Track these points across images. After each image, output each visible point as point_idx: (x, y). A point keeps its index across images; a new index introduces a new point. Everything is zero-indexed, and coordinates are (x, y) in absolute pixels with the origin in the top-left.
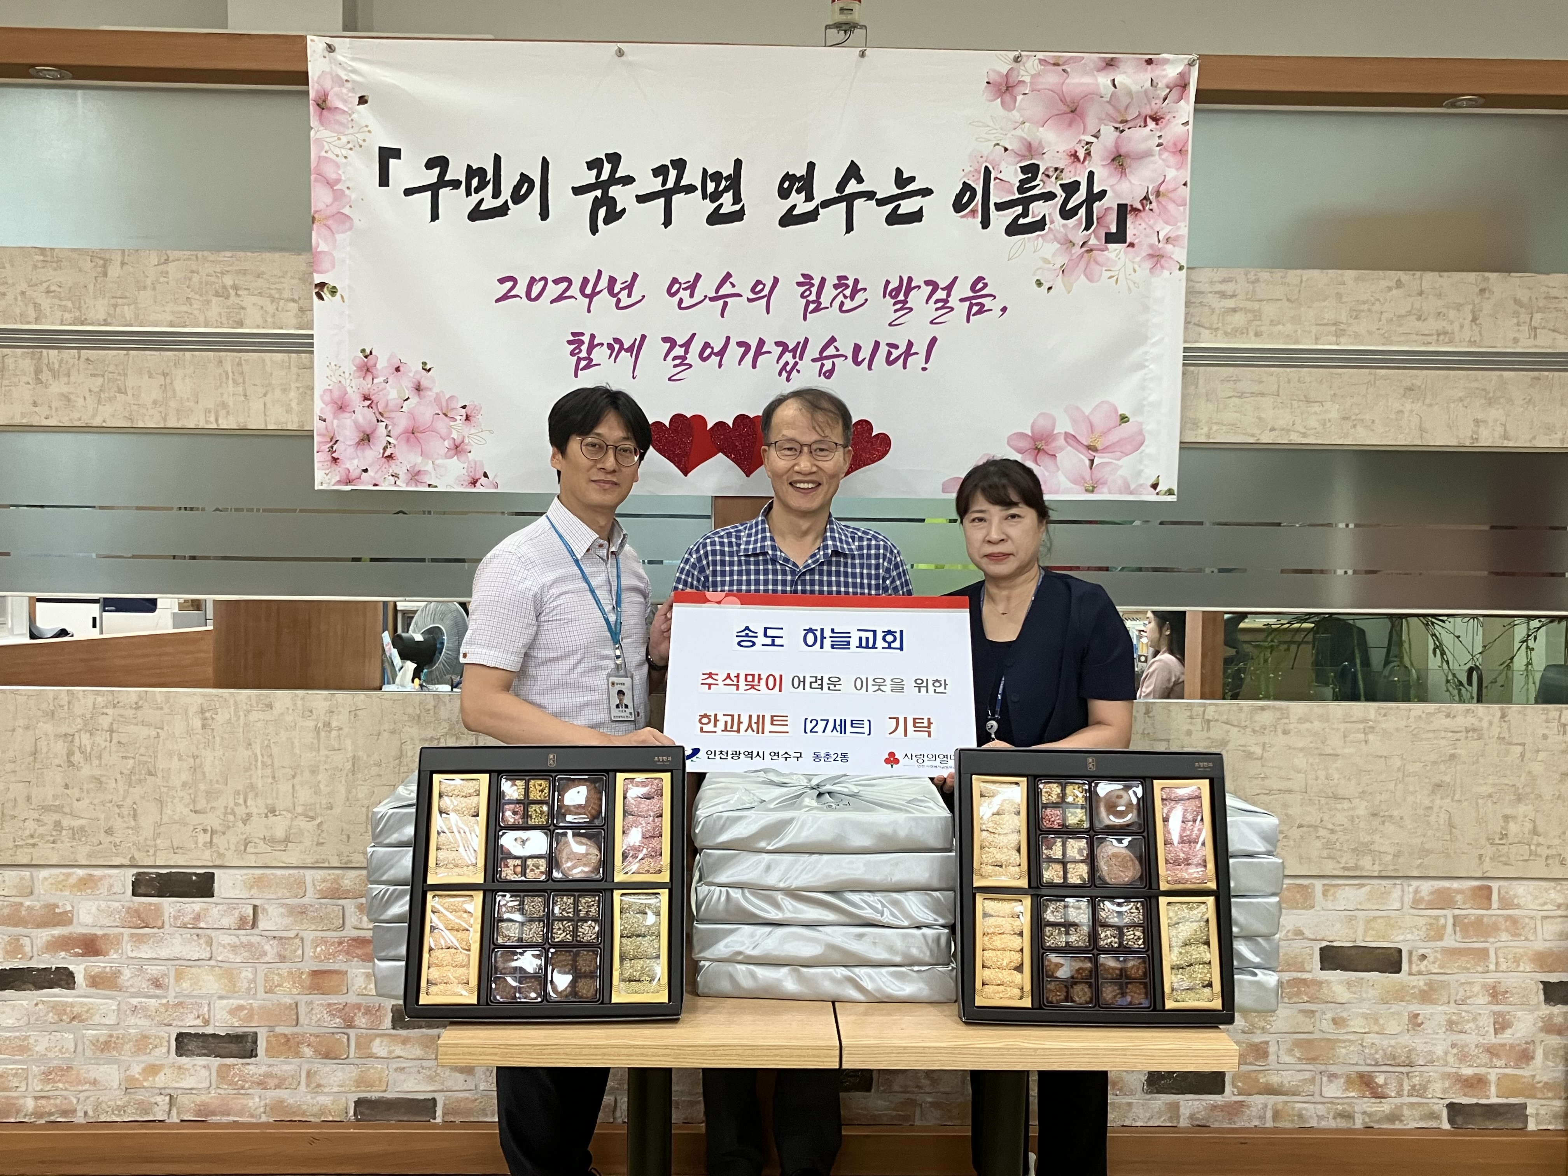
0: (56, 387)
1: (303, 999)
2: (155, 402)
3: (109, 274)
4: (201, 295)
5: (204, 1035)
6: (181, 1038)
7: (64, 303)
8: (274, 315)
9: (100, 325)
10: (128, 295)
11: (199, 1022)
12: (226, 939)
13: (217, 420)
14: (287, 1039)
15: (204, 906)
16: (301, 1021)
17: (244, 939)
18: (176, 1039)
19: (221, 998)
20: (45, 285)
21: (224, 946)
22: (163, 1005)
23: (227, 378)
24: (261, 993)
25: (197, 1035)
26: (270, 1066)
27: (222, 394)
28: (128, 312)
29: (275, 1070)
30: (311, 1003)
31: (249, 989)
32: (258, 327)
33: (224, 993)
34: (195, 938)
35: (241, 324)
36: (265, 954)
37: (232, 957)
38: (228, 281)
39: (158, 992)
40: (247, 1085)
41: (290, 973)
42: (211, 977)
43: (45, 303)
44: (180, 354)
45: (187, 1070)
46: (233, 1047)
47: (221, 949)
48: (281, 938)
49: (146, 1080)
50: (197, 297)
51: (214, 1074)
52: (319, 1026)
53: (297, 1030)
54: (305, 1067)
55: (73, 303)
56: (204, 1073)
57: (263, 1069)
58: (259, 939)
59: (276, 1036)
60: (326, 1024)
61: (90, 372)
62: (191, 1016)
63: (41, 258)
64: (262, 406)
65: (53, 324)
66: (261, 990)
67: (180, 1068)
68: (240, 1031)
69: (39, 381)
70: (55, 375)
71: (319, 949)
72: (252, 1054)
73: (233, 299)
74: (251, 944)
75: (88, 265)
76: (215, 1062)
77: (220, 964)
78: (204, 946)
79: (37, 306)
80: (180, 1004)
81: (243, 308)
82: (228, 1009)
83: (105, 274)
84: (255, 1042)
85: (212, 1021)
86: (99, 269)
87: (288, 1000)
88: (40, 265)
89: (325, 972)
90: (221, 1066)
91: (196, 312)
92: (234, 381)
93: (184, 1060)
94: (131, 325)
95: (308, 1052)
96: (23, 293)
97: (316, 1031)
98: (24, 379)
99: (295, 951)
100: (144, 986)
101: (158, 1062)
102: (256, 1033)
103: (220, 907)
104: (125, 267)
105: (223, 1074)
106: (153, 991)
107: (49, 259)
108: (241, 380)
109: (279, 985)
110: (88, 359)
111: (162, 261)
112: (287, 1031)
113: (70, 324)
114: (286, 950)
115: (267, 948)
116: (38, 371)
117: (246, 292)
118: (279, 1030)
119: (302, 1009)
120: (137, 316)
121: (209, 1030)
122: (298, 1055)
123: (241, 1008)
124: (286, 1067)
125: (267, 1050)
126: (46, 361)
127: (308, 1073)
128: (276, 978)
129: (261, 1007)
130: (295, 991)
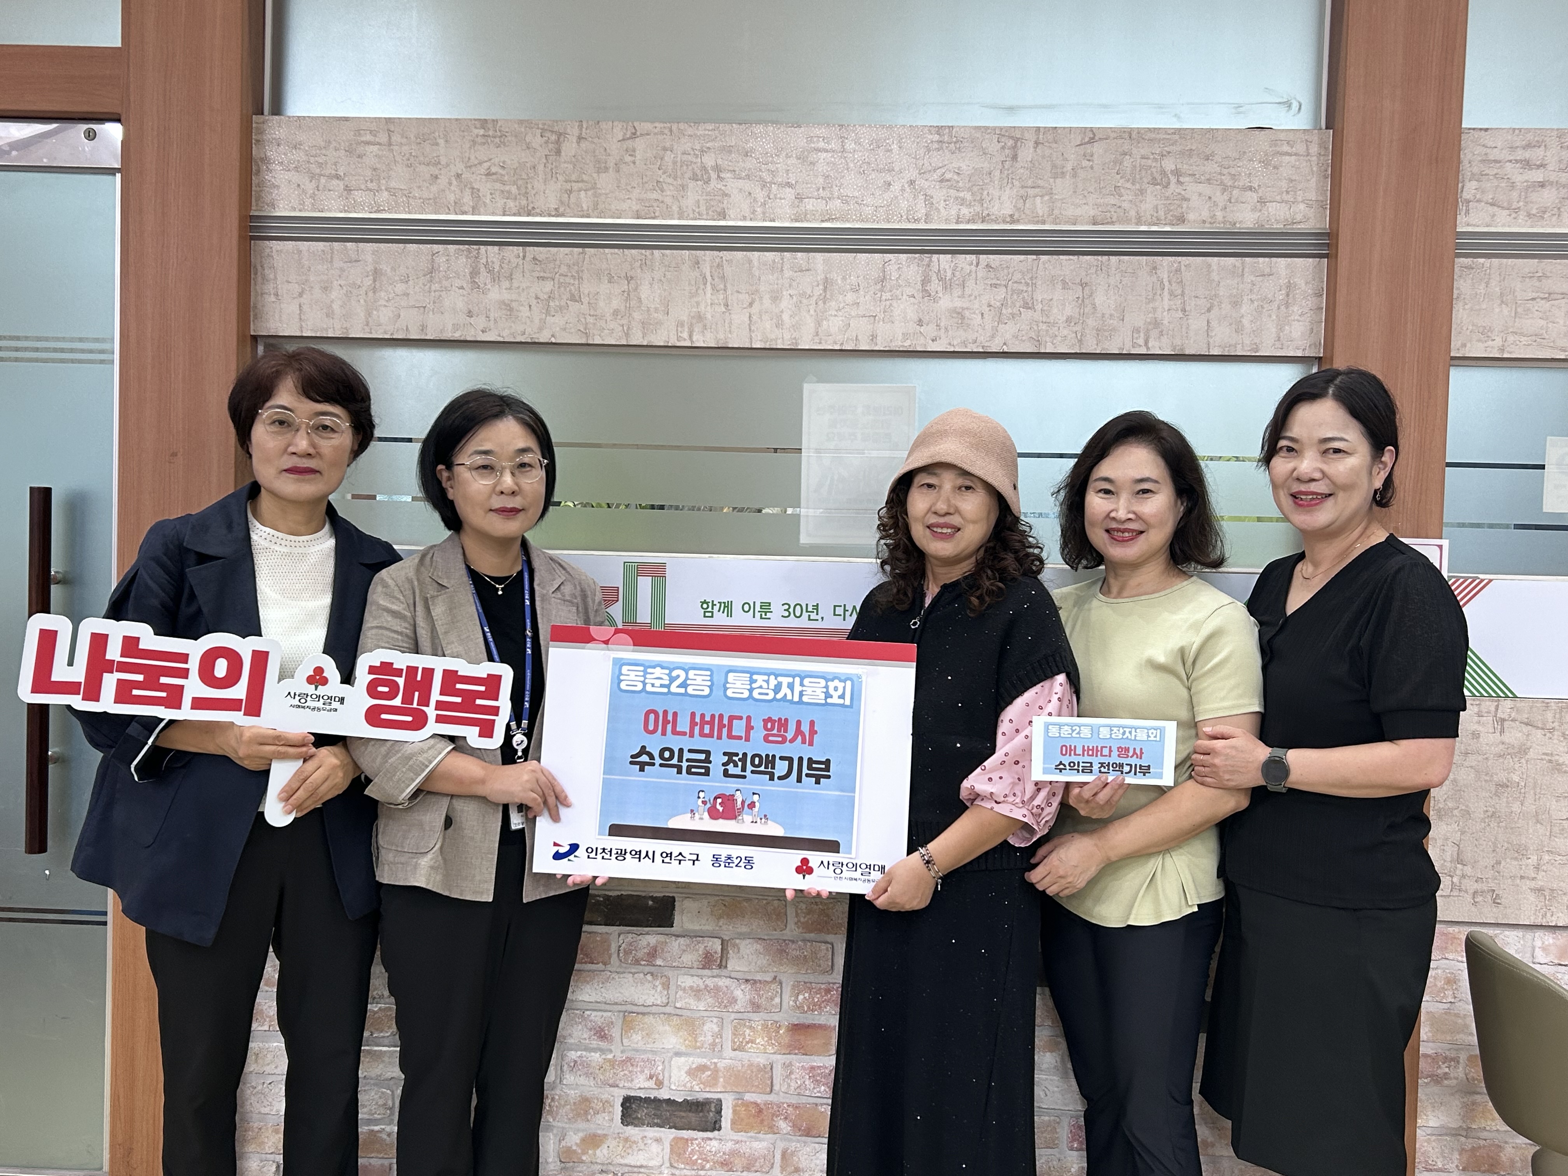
0: (496, 294)
1: (779, 1059)
2: (616, 313)
3: (563, 154)
4: (675, 179)
5: (656, 1100)
6: (628, 1102)
7: (507, 188)
8: (764, 204)
9: (550, 215)
10: (585, 177)
11: (651, 1084)
12: (687, 981)
13: (691, 337)
14: (760, 1110)
15: (661, 938)
16: (776, 1087)
17: (710, 982)
18: (622, 1105)
19: (678, 1054)
20: (486, 165)
21: (684, 990)
22: (609, 1061)
23: (705, 284)
24: (728, 1052)
25: (647, 1100)
26: (737, 1142)
27: (698, 303)
28: (585, 199)
29: (745, 1148)
30: (791, 1064)
31: (713, 1045)
32: (744, 218)
33: (683, 1049)
34: (649, 977)
35: (723, 215)
36: (734, 1001)
37: (693, 1003)
38: (709, 160)
39: (603, 1045)
40: (708, 1166)
41: (765, 1027)
42: (667, 1028)
43: (485, 188)
44: (648, 252)
45: (634, 1142)
46: (693, 1117)
47: (680, 993)
48: (755, 982)
49: (584, 1153)
50: (670, 180)
51: (667, 1150)
52: (799, 1094)
53: (771, 1098)
54: (781, 1145)
55: (518, 188)
56: (655, 1148)
57: (729, 1146)
58: (728, 982)
59: (747, 1105)
60: (807, 1093)
61: (536, 274)
62: (642, 1077)
63: (482, 132)
64: (746, 319)
65: (493, 214)
66: (728, 1045)
67: (626, 1140)
68: (701, 1097)
69: (475, 285)
70: (496, 278)
71: (801, 997)
72: (715, 1126)
73: (714, 183)
74: (717, 989)
75: (537, 141)
76: (668, 1134)
77: (679, 1012)
78: (660, 988)
79: (475, 192)
80: (629, 1059)
81: (726, 195)
82: (687, 1068)
83: (558, 152)
84: (719, 1112)
85: (666, 1082)
86: (551, 146)
87: (761, 1060)
88: (479, 140)
89: (809, 1026)
90: (676, 1140)
91: (668, 200)
92: (714, 287)
93: (631, 1131)
94: (588, 216)
95: (783, 1126)
96: (458, 176)
97: (794, 1100)
98: (458, 283)
99: (772, 999)
100: (585, 1036)
101: (599, 1132)
102: (720, 1101)
103: (681, 940)
104: (584, 145)
105: (678, 1150)
106: (595, 1043)
107: (491, 133)
108: (722, 286)
109: (752, 1042)
110: (534, 259)
111: (628, 135)
112: (759, 1099)
113: (514, 215)
114: (760, 996)
115: (738, 993)
116: (474, 273)
117: (729, 175)
118: (748, 1097)
119: (778, 1072)
120: (596, 205)
121: (664, 1094)
122: (773, 1130)
123: (702, 1068)
124: (756, 1145)
125: (733, 1122)
126: (484, 261)
127: (784, 1154)
128: (748, 1031)
129: (728, 1069)
130: (770, 1049)
